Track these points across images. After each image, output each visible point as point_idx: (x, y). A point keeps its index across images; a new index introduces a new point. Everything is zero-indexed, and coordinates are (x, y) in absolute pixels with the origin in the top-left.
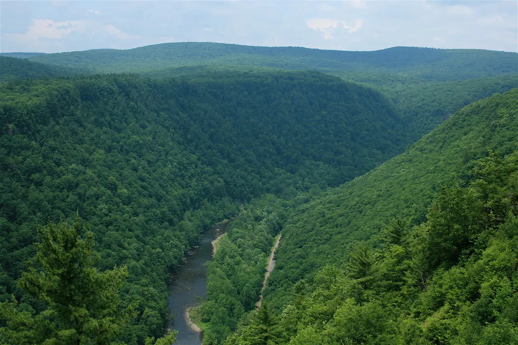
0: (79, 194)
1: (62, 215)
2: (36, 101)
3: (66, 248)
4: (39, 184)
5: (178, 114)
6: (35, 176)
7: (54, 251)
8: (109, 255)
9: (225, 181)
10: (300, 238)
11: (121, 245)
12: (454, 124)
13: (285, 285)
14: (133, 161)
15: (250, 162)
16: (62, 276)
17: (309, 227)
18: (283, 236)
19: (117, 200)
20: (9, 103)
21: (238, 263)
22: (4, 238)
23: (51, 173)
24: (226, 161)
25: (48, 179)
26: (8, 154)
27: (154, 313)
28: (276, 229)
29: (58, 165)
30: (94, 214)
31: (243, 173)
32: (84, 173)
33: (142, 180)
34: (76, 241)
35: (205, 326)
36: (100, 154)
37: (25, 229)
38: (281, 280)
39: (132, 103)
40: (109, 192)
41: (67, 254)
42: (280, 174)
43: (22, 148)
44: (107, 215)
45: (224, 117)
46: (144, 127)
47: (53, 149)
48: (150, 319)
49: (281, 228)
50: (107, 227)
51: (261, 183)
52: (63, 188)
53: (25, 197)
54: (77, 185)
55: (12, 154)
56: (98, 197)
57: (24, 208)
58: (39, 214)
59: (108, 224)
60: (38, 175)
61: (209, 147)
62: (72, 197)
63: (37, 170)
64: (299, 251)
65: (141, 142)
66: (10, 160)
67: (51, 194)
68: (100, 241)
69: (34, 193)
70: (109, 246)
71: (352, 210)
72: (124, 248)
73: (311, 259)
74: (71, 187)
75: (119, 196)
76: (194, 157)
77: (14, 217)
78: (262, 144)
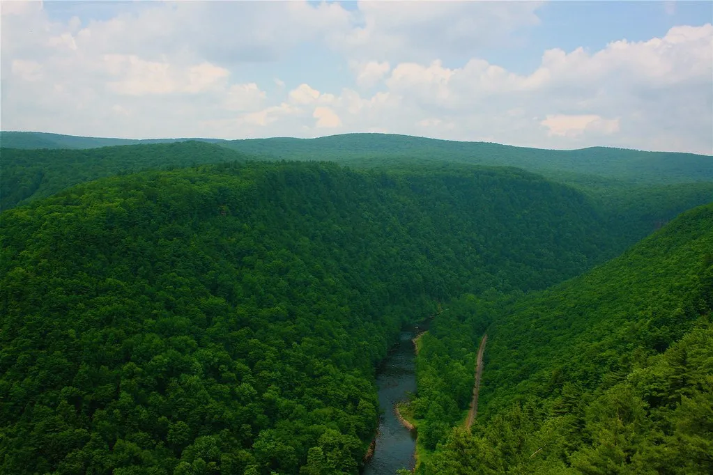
0: (289, 280)
1: (275, 300)
2: (246, 184)
4: (251, 267)
5: (377, 206)
6: (247, 259)
8: (322, 344)
9: (423, 277)
10: (514, 339)
11: (331, 334)
12: (678, 228)
13: (505, 385)
14: (335, 250)
15: (449, 259)
17: (522, 328)
18: (491, 338)
19: (323, 288)
20: (222, 184)
21: (447, 362)
22: (223, 318)
23: (261, 257)
24: (424, 257)
25: (260, 262)
26: (221, 235)
27: (368, 404)
28: (480, 330)
29: (269, 249)
30: (303, 301)
31: (442, 271)
32: (293, 259)
33: (345, 270)
35: (417, 423)
36: (305, 241)
37: (241, 310)
38: (500, 380)
39: (333, 192)
40: (317, 280)
42: (479, 274)
43: (235, 230)
44: (315, 303)
45: (422, 211)
46: (344, 217)
47: (263, 233)
48: (366, 410)
49: (485, 329)
50: (317, 315)
51: (459, 282)
52: (274, 273)
53: (239, 279)
54: (287, 271)
55: (225, 235)
56: (307, 284)
57: (239, 289)
58: (253, 297)
59: (319, 312)
60: (250, 257)
61: (408, 242)
62: (283, 283)
63: (249, 253)
64: (515, 353)
65: (342, 232)
66: (224, 241)
67: (263, 278)
68: (312, 328)
69: (248, 276)
70: (321, 335)
71: (570, 312)
72: (334, 338)
73: (533, 360)
74: (282, 272)
75: (325, 285)
76: (394, 251)
77: (230, 296)
78: (460, 241)
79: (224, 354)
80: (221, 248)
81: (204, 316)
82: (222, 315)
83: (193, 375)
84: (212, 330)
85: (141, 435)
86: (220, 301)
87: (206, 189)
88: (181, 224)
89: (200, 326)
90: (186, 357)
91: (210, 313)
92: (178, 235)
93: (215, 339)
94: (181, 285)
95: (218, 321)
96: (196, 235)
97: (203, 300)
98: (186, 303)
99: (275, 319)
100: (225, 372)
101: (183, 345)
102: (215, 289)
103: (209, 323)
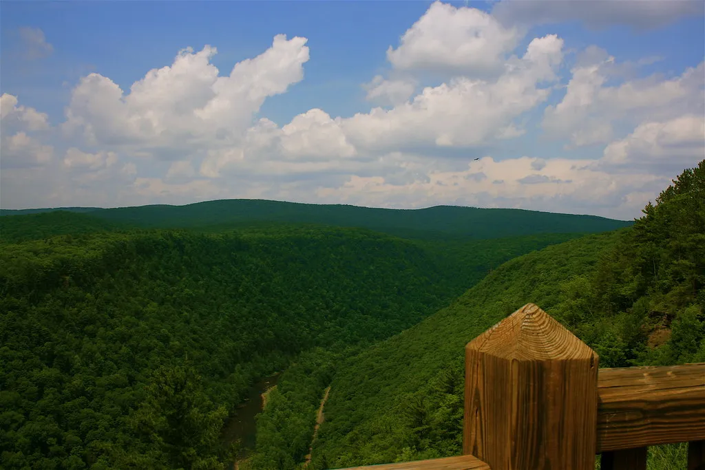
0: (131, 346)
1: (115, 367)
2: (92, 254)
3: (176, 391)
4: (92, 335)
5: (230, 269)
6: (90, 328)
9: (275, 334)
10: (349, 390)
12: (495, 280)
13: (335, 437)
14: (185, 313)
15: (299, 315)
16: (170, 418)
17: (358, 379)
18: (332, 390)
19: (168, 351)
20: (66, 256)
21: (288, 416)
22: (56, 390)
23: (105, 325)
24: (275, 315)
25: (102, 330)
26: (64, 306)
28: (326, 381)
29: (112, 317)
30: (146, 366)
31: (293, 326)
32: (138, 325)
33: (195, 333)
36: (153, 307)
37: (77, 381)
38: (330, 433)
39: (186, 257)
40: (162, 344)
42: (329, 328)
43: (78, 300)
45: (275, 272)
46: (197, 281)
47: (108, 302)
49: (330, 381)
51: (310, 336)
52: (116, 340)
53: (78, 349)
54: (130, 336)
55: (67, 306)
56: (150, 349)
57: (76, 359)
58: (92, 366)
61: (260, 301)
62: (125, 349)
63: (90, 321)
64: (348, 404)
65: (194, 295)
66: (65, 312)
67: (104, 345)
69: (87, 345)
71: (400, 363)
73: (360, 411)
74: (124, 339)
75: (171, 348)
76: (245, 310)
77: (67, 367)
78: (311, 298)
79: (54, 427)
80: (60, 318)
81: (35, 389)
82: (55, 387)
83: (17, 452)
84: (42, 402)
86: (53, 372)
87: (47, 261)
88: (18, 298)
89: (31, 399)
90: (10, 434)
91: (41, 385)
92: (13, 308)
93: (45, 412)
94: (12, 359)
95: (50, 395)
96: (34, 307)
97: (36, 373)
98: (17, 377)
99: (113, 386)
100: (53, 445)
101: (8, 422)
102: (50, 359)
103: (40, 395)
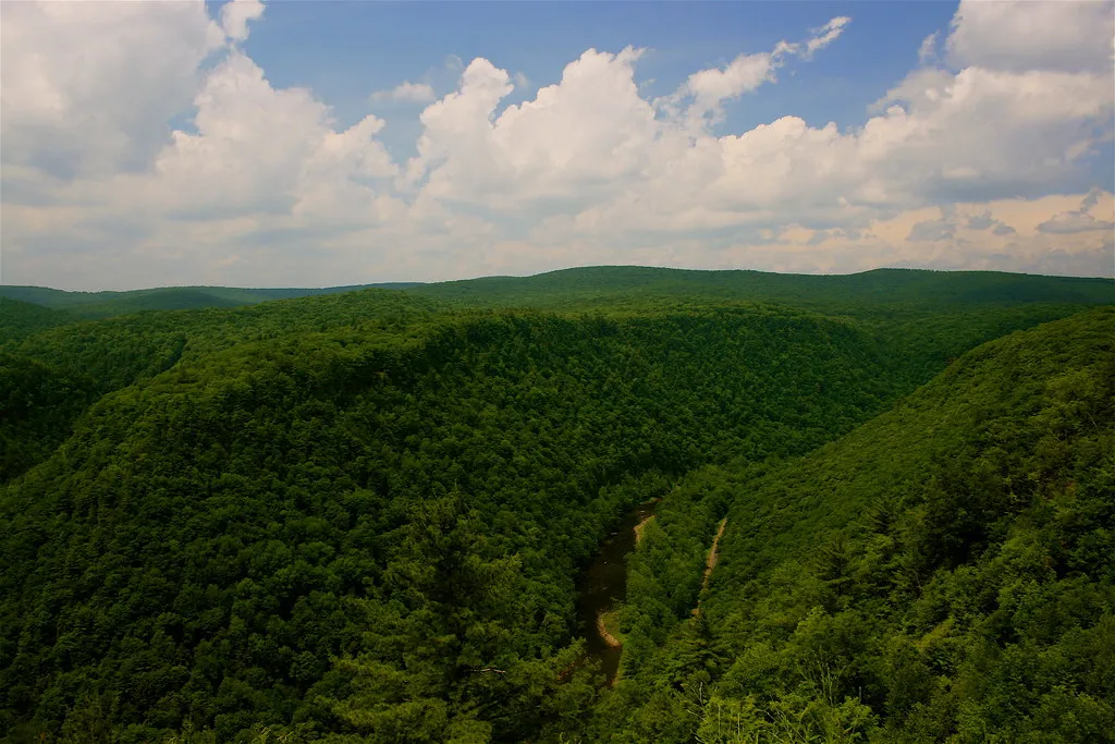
0: (463, 462)
1: (444, 489)
2: (413, 343)
3: (445, 532)
4: (415, 448)
5: (592, 360)
6: (411, 438)
7: (429, 535)
8: (500, 542)
9: (652, 447)
10: (752, 524)
11: (515, 529)
13: (730, 587)
14: (534, 420)
15: (685, 421)
16: (439, 566)
17: (764, 509)
18: (729, 523)
19: (512, 470)
20: (379, 346)
21: (668, 557)
22: (371, 516)
23: (430, 435)
24: (653, 421)
25: (426, 442)
26: (378, 410)
27: (557, 618)
28: (720, 511)
29: (439, 423)
30: (483, 488)
31: (676, 437)
32: (471, 435)
33: (545, 444)
34: (456, 522)
35: (624, 639)
36: (491, 411)
37: (397, 504)
38: (725, 580)
39: (532, 345)
40: (502, 460)
41: (446, 538)
42: (726, 439)
43: (396, 403)
44: (499, 490)
45: (652, 363)
46: (547, 376)
47: (433, 404)
48: (551, 626)
49: (726, 511)
50: (498, 505)
51: (699, 451)
52: (444, 455)
53: (397, 465)
54: (462, 450)
55: (382, 410)
56: (487, 465)
57: (396, 479)
58: (414, 487)
59: (503, 500)
60: (413, 436)
61: (631, 403)
62: (456, 466)
63: (413, 430)
64: (750, 542)
65: (544, 395)
66: (381, 418)
67: (429, 461)
68: (490, 523)
69: (409, 461)
70: (501, 531)
71: (822, 487)
72: (521, 533)
73: (766, 552)
74: (455, 452)
75: (515, 465)
76: (612, 416)
77: (384, 489)
78: (701, 398)
79: (370, 563)
80: (374, 426)
81: (347, 515)
82: (370, 513)
83: (327, 592)
84: (355, 532)
85: (255, 670)
86: (365, 494)
87: (356, 353)
88: (323, 401)
89: (342, 528)
90: (318, 570)
91: (354, 510)
92: (318, 413)
93: (358, 544)
94: (319, 477)
95: (364, 522)
96: (342, 412)
97: (346, 494)
98: (324, 500)
100: (369, 586)
101: (315, 554)
102: (363, 478)
103: (352, 523)
